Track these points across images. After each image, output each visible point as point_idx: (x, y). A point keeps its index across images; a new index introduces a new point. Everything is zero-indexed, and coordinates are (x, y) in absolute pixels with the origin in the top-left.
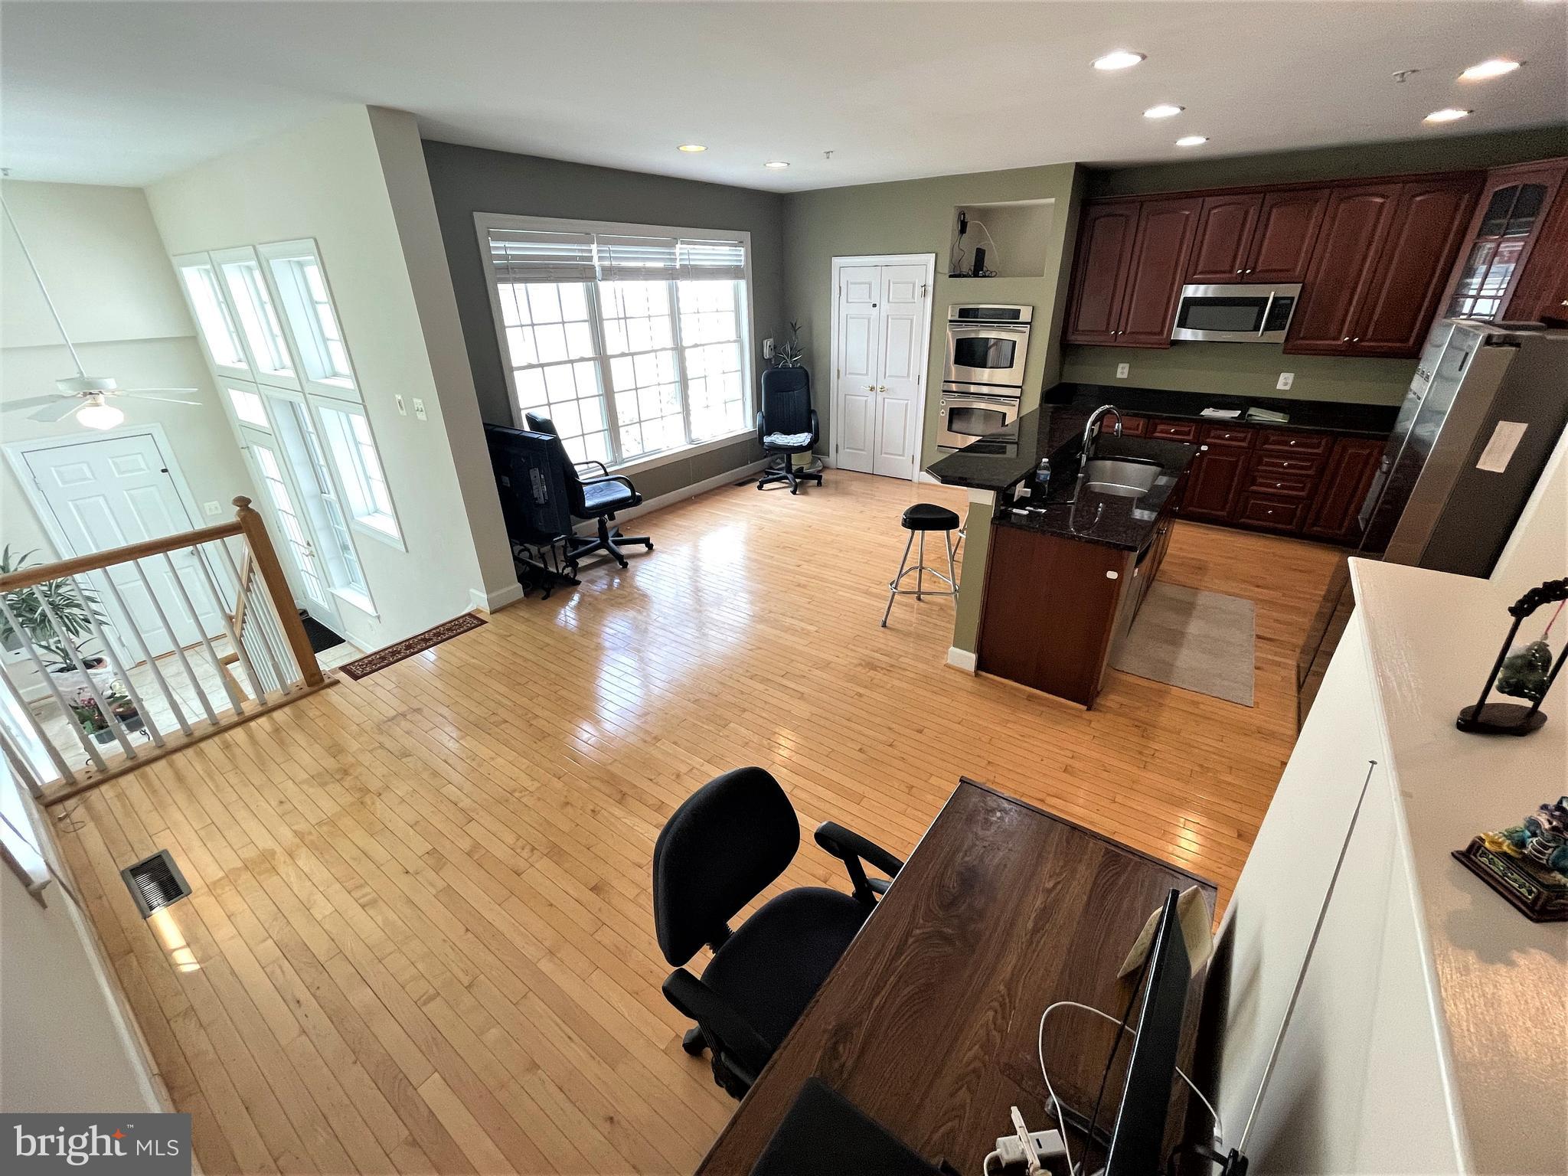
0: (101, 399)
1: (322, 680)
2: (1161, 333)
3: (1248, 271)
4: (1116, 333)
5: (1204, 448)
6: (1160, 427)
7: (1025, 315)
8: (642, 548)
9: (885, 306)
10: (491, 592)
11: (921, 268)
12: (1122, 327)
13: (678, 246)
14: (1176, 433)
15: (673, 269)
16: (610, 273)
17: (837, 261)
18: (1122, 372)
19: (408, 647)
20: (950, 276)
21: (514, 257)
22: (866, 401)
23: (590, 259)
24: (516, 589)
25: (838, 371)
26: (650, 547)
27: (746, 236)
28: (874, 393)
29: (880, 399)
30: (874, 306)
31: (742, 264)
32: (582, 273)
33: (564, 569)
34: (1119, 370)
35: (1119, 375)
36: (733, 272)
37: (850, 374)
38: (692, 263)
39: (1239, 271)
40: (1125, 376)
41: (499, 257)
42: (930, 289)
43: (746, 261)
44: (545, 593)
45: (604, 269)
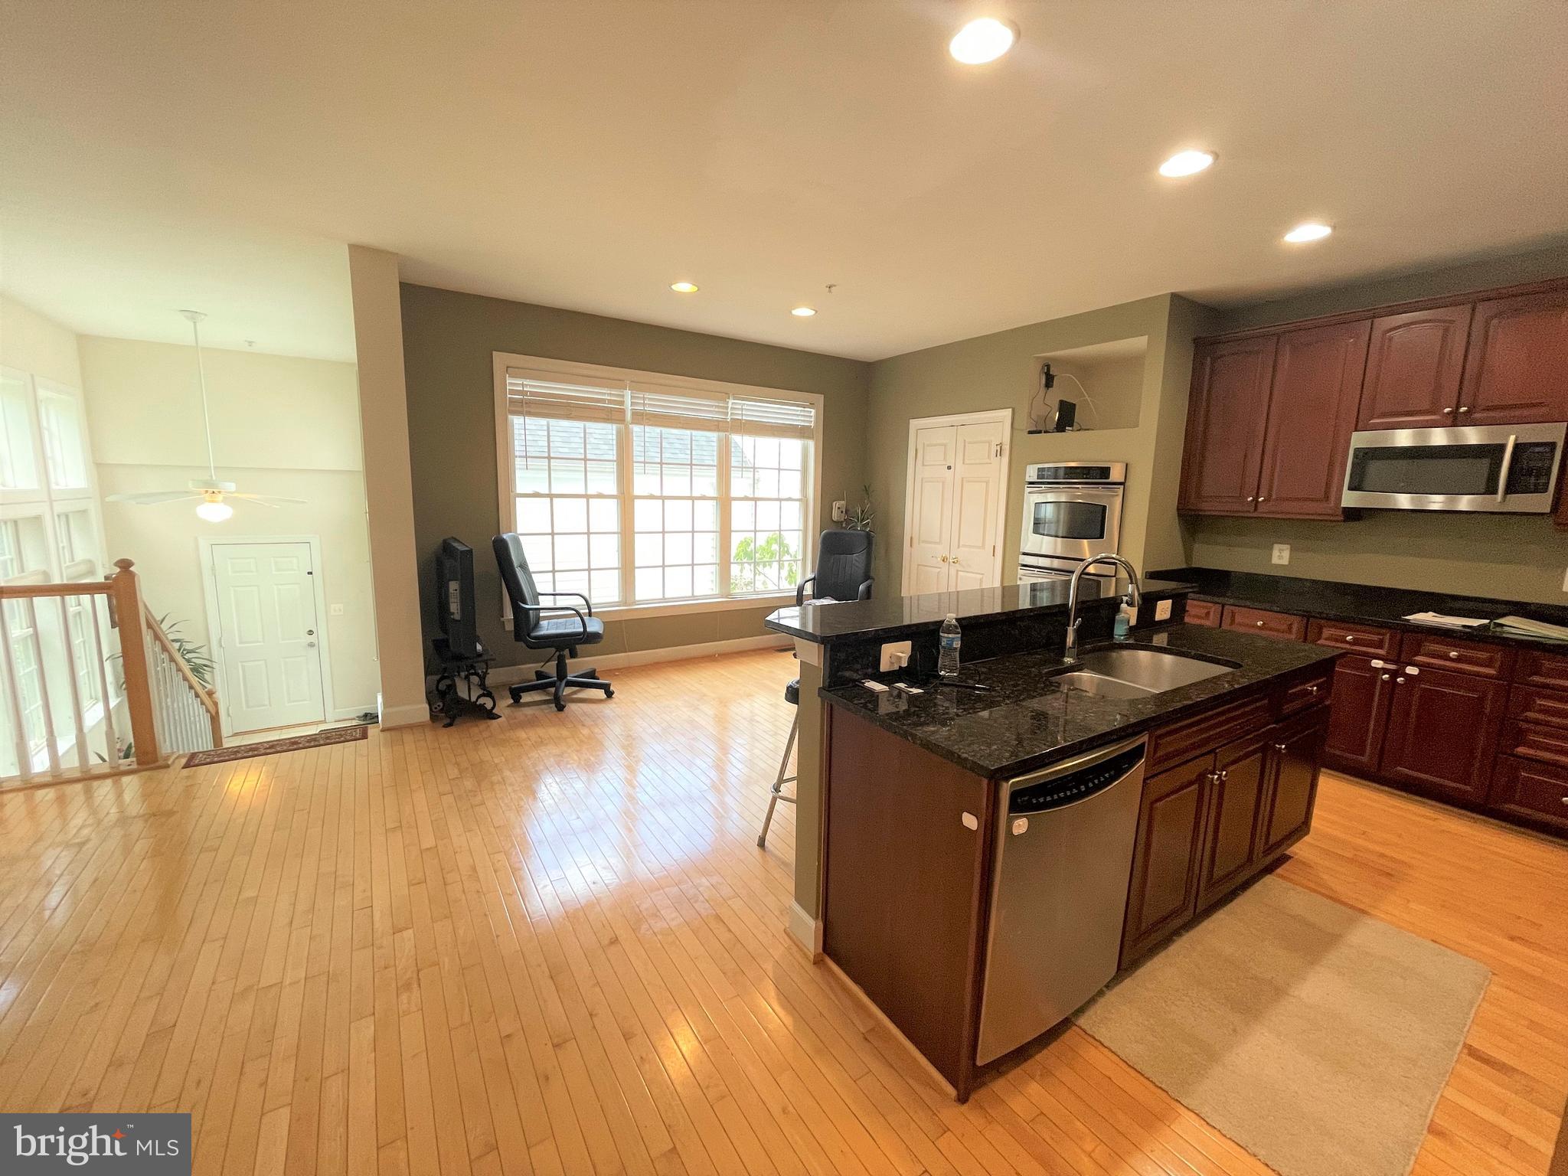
0: (220, 497)
1: (156, 760)
2: (1327, 498)
3: (1463, 409)
4: (1256, 499)
5: (1412, 670)
6: (1326, 632)
7: (1116, 475)
8: (600, 694)
9: (959, 468)
10: (391, 706)
11: (997, 424)
12: (1264, 490)
13: (731, 401)
14: (1355, 642)
15: (725, 421)
16: (641, 418)
17: (914, 424)
18: (1281, 556)
19: (271, 747)
20: (1030, 432)
21: (533, 394)
22: (939, 572)
23: (622, 403)
24: (420, 710)
25: (911, 538)
26: (609, 694)
27: (820, 399)
28: (946, 564)
29: (953, 572)
30: (949, 468)
31: (812, 424)
32: (610, 415)
33: (479, 697)
34: (1276, 553)
35: (1275, 560)
36: (801, 432)
37: (923, 542)
38: (744, 418)
39: (1447, 410)
40: (1285, 561)
41: (513, 392)
42: (1007, 448)
43: (816, 422)
44: (448, 721)
45: (635, 413)
